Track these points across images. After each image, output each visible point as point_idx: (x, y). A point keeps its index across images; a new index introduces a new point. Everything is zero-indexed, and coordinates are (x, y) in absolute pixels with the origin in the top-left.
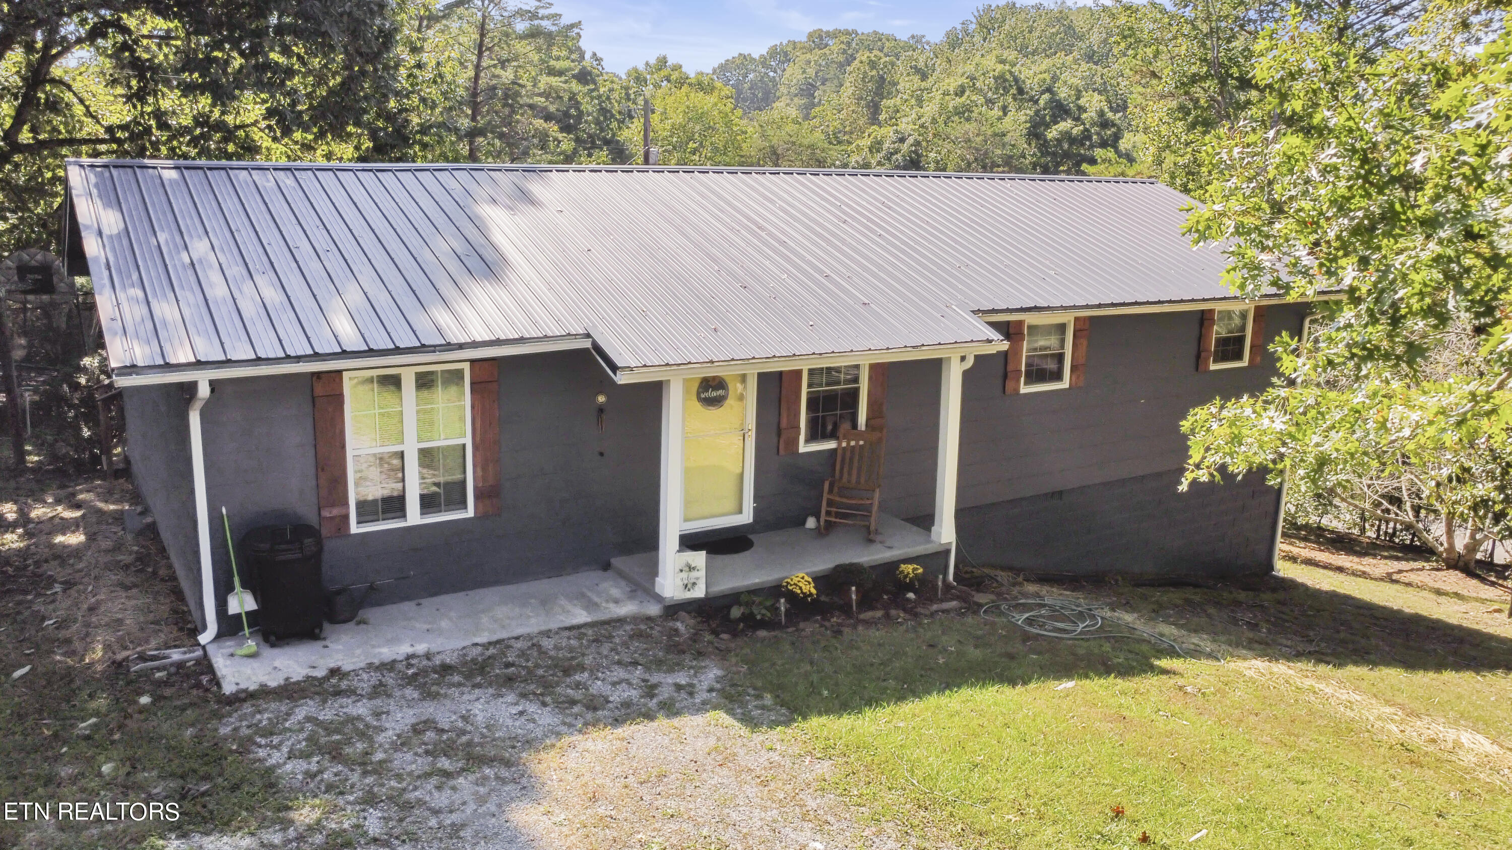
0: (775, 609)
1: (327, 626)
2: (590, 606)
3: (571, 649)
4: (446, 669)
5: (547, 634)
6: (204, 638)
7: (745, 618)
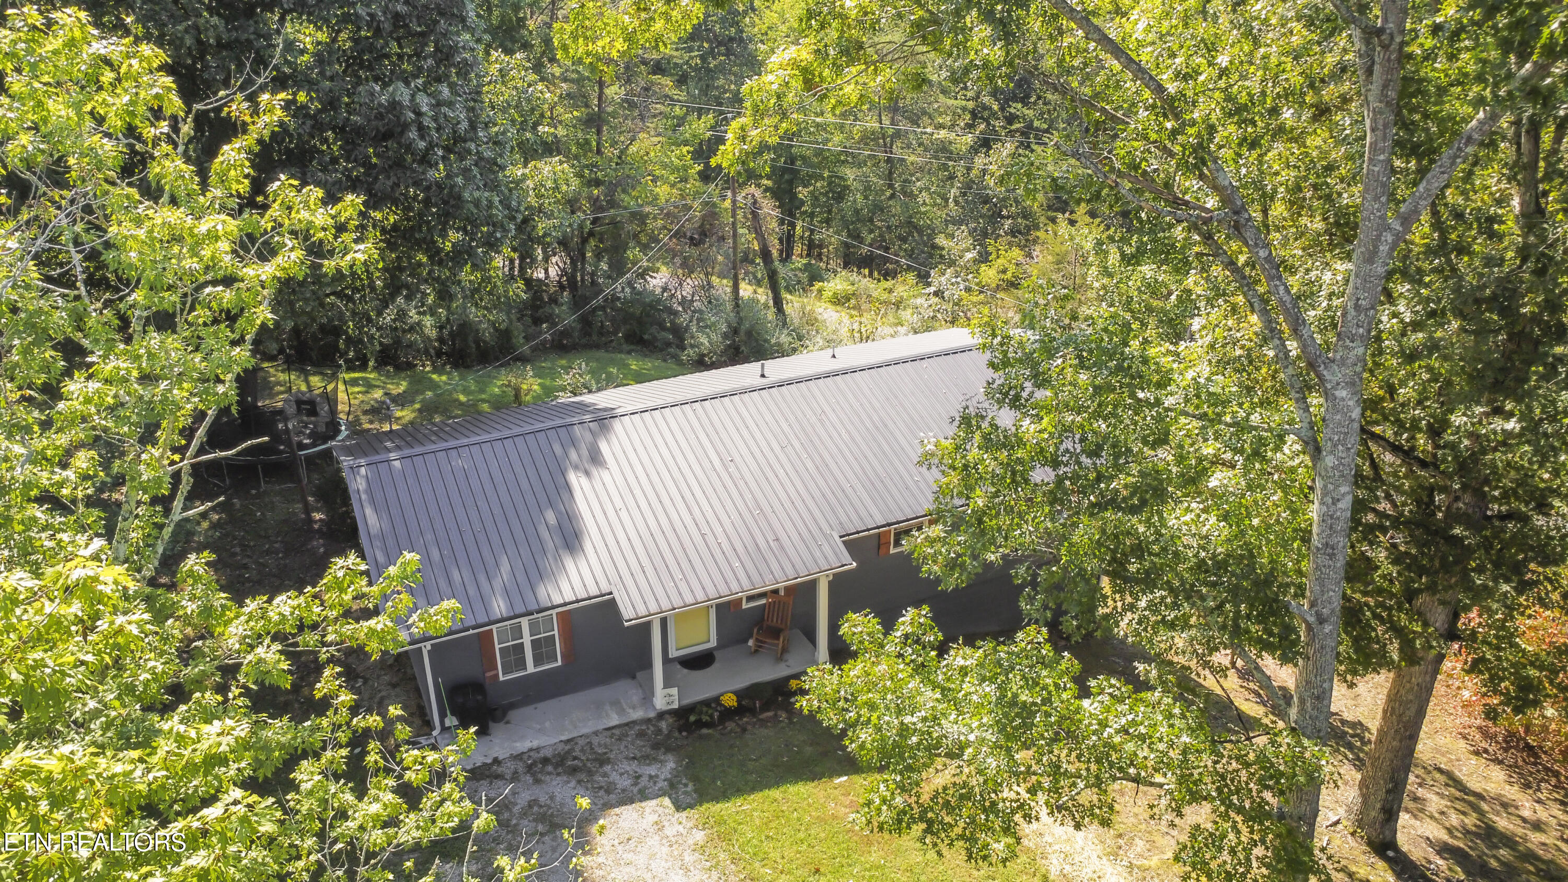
0: (711, 716)
1: (491, 724)
2: (621, 712)
3: (606, 746)
4: (545, 761)
5: (596, 733)
6: (435, 733)
7: (696, 722)
